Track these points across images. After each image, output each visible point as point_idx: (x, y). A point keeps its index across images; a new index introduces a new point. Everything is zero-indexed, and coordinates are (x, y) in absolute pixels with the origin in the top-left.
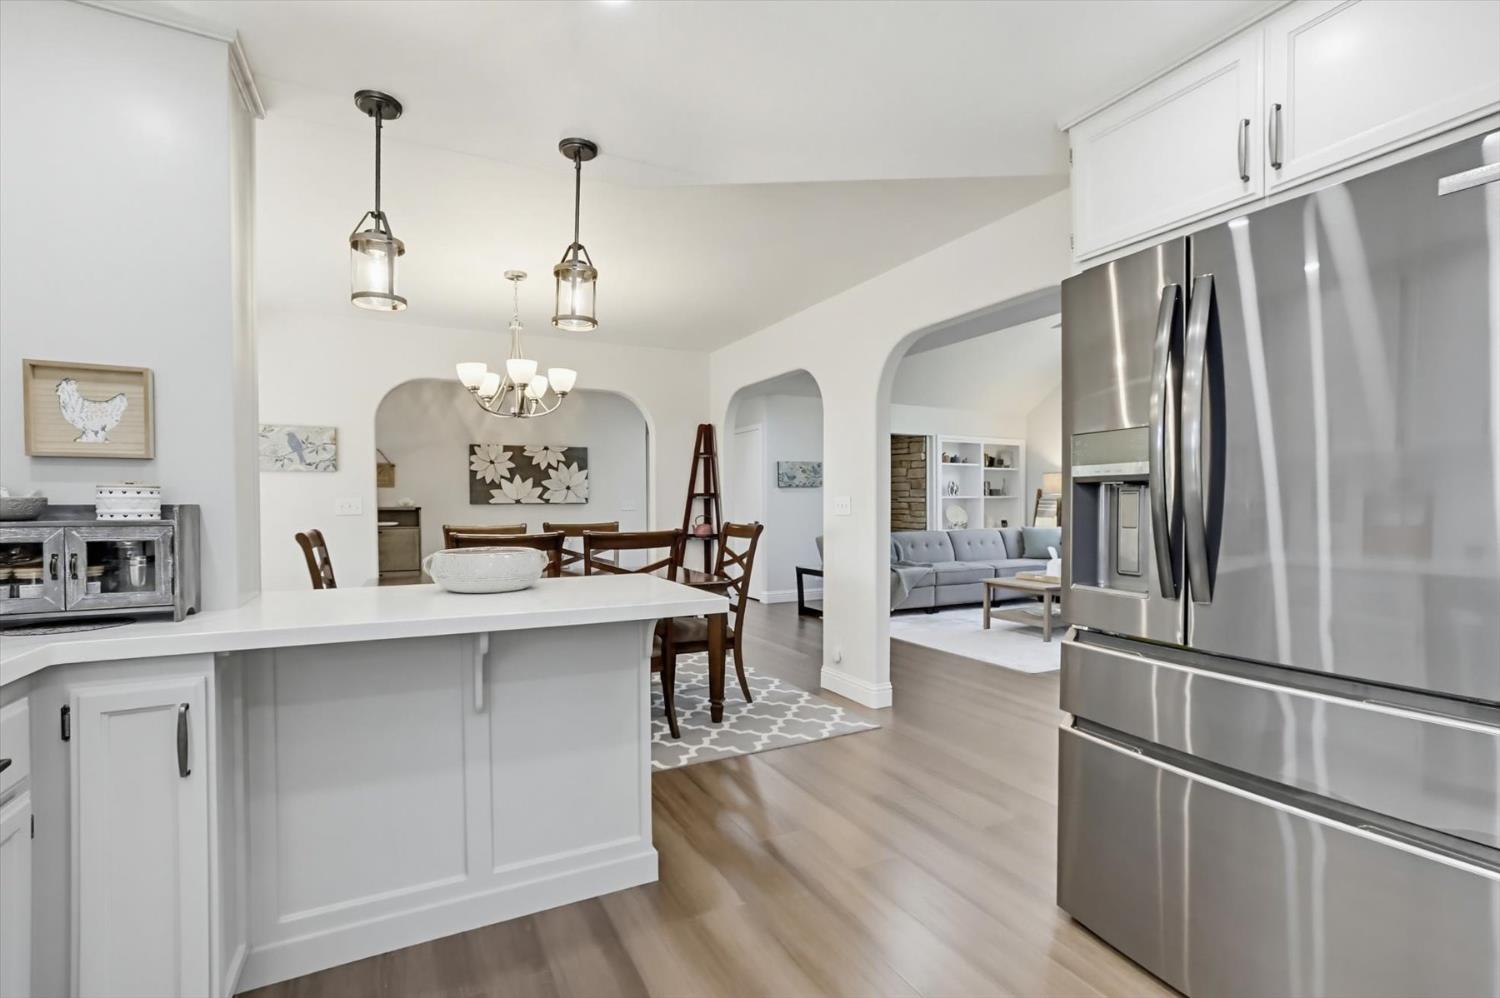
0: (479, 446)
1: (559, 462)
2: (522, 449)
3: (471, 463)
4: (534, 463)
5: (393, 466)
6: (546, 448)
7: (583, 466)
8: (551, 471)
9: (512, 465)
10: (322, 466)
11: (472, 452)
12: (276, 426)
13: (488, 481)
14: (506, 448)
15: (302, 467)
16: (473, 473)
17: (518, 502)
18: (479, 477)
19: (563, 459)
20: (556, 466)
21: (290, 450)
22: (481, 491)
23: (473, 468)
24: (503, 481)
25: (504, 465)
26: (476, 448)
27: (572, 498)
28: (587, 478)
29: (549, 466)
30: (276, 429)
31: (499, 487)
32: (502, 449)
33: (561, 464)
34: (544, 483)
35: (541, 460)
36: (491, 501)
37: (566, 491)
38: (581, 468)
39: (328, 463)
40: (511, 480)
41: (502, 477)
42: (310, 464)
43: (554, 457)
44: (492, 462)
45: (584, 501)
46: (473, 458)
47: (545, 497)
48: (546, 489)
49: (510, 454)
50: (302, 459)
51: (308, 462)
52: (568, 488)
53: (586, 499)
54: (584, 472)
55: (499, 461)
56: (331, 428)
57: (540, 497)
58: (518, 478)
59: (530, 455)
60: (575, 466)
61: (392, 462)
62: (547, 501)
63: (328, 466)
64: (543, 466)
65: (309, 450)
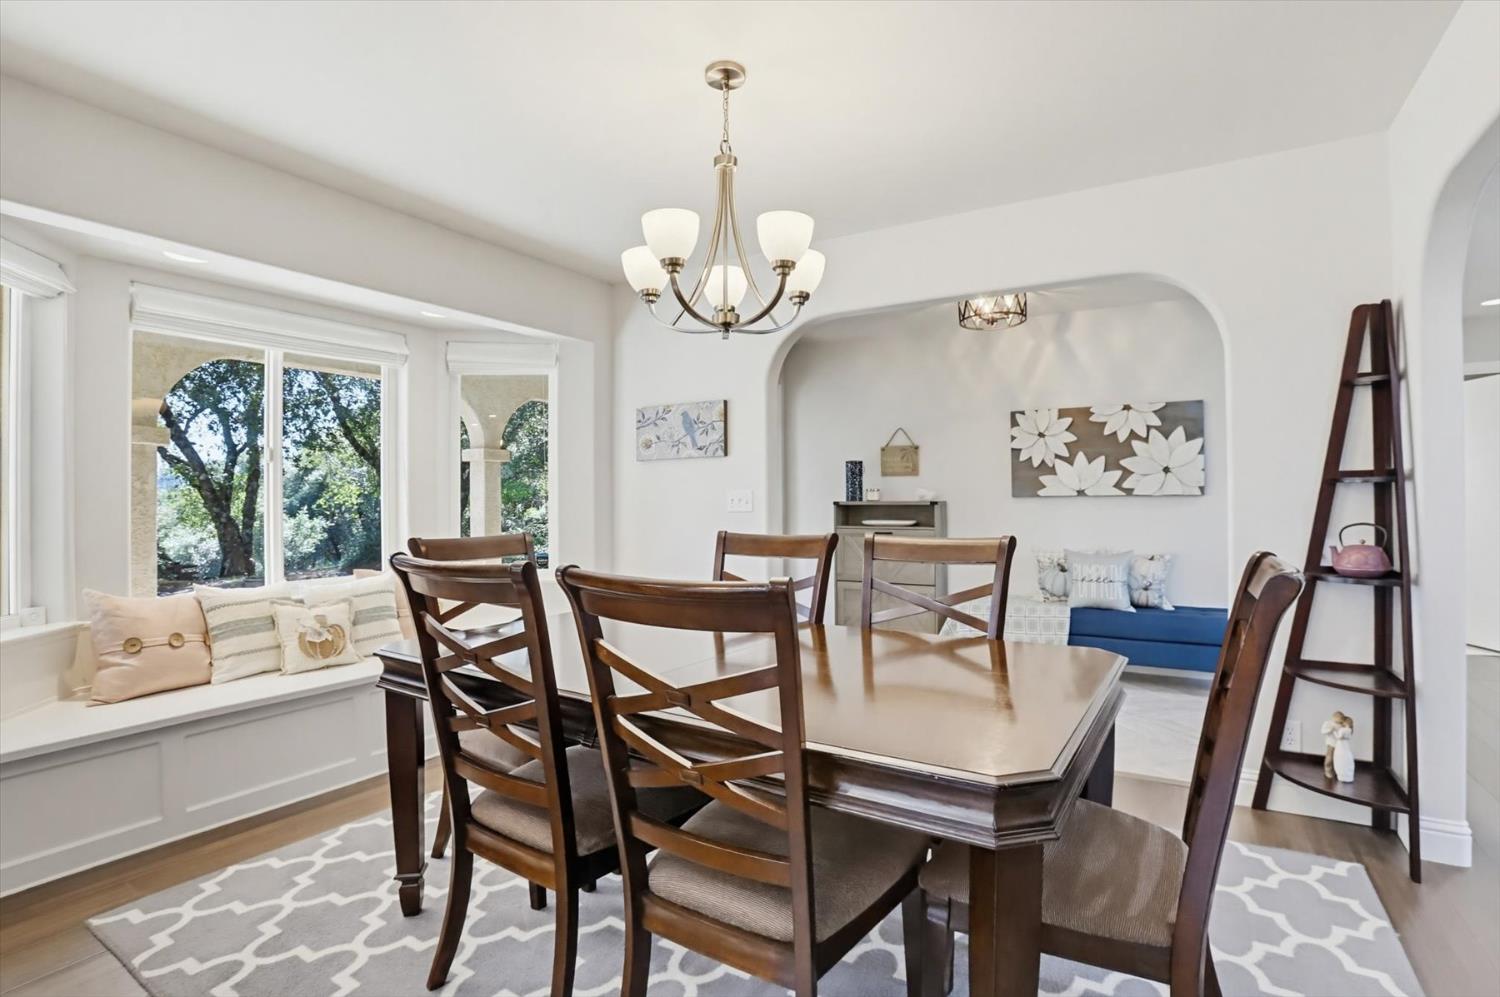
0: (1023, 413)
1: (1149, 428)
2: (1086, 412)
3: (1013, 438)
4: (1107, 432)
5: (917, 448)
6: (1127, 408)
7: (1195, 431)
8: (1136, 444)
9: (1071, 438)
10: (712, 449)
11: (1014, 423)
12: (672, 406)
13: (1036, 463)
14: (1062, 413)
15: (694, 453)
16: (1016, 452)
17: (1081, 493)
18: (1023, 457)
19: (1157, 422)
20: (1144, 434)
21: (683, 432)
22: (1027, 478)
23: (1016, 445)
24: (1058, 462)
25: (1060, 436)
26: (1018, 417)
27: (1173, 485)
28: (1202, 451)
29: (1133, 435)
30: (673, 409)
31: (1052, 471)
32: (1055, 414)
33: (1153, 432)
34: (1123, 462)
35: (1118, 425)
36: (1041, 492)
37: (1163, 474)
38: (1189, 437)
39: (716, 446)
40: (1070, 461)
41: (1057, 456)
42: (700, 449)
43: (1142, 420)
44: (1041, 435)
45: (1199, 492)
46: (1015, 431)
47: (1126, 485)
48: (1127, 473)
49: (1068, 421)
50: (694, 443)
51: (699, 445)
52: (1166, 470)
53: (1202, 489)
54: (1198, 442)
55: (1051, 433)
56: (719, 402)
57: (1118, 485)
58: (1081, 457)
59: (1102, 420)
60: (1179, 432)
61: (916, 443)
62: (1129, 492)
63: (717, 449)
64: (1122, 437)
65: (701, 430)
